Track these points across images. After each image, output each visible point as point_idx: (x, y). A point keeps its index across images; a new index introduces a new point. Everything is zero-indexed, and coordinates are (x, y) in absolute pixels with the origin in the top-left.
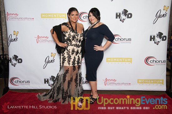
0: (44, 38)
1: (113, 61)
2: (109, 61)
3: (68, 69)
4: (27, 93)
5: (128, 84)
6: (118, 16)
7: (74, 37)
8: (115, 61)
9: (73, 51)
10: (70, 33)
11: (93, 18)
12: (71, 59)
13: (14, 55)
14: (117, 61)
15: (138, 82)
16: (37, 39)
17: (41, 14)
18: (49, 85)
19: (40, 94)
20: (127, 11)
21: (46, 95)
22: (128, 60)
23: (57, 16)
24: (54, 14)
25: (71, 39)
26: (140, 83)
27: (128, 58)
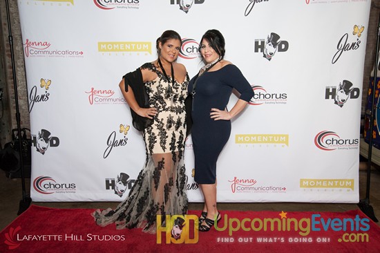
0: (105, 95)
1: (250, 142)
2: (241, 142)
3: (163, 159)
4: (69, 210)
5: (280, 189)
6: (259, 46)
7: (169, 91)
8: (254, 142)
9: (170, 121)
10: (160, 82)
11: (209, 50)
12: (167, 137)
13: (42, 130)
14: (257, 142)
15: (301, 186)
16: (91, 97)
17: (99, 43)
18: (116, 193)
19: (99, 211)
20: (279, 37)
21: (111, 214)
22: (279, 138)
23: (131, 47)
24: (125, 43)
25: (162, 95)
26: (306, 186)
27: (279, 136)
